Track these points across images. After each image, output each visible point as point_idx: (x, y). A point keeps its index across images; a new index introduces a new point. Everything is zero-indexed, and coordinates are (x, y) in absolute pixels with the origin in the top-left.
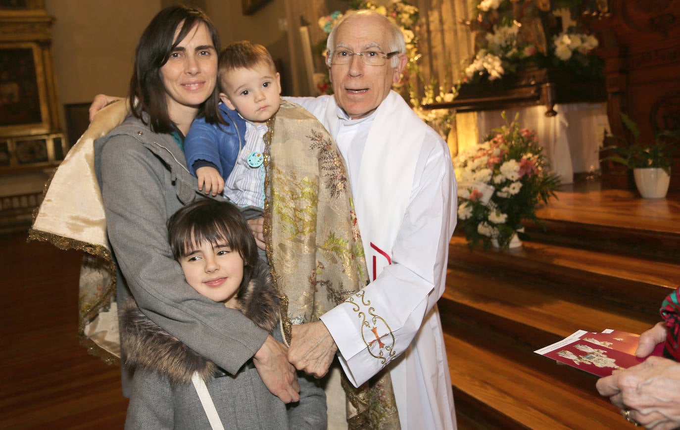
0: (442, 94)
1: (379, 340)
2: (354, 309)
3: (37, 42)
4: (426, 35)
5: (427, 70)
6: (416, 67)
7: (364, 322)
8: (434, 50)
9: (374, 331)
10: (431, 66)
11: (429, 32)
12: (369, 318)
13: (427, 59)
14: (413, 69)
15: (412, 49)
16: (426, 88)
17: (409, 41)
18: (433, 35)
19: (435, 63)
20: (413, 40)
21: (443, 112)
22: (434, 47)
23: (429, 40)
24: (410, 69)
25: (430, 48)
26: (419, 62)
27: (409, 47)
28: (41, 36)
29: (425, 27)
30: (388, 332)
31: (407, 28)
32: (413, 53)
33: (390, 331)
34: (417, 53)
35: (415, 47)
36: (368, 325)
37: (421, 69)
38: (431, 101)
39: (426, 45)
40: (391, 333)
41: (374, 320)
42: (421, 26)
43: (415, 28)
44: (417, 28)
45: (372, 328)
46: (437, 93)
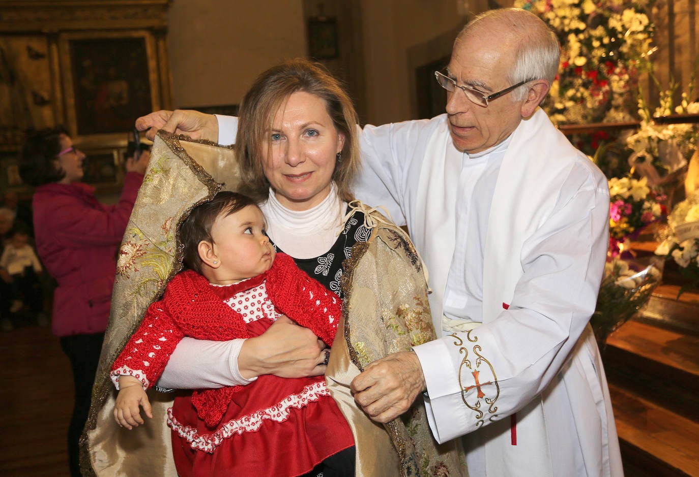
0: (684, 103)
1: (479, 388)
2: (455, 343)
3: (150, 29)
4: (666, 20)
5: (665, 69)
6: (649, 65)
7: (465, 360)
8: (678, 41)
9: (475, 374)
10: (672, 64)
11: (672, 15)
12: (472, 357)
13: (665, 53)
14: (645, 66)
15: (645, 39)
16: (662, 94)
17: (641, 28)
18: (677, 19)
19: (677, 59)
20: (646, 27)
21: (685, 127)
22: (678, 37)
23: (671, 27)
24: (640, 68)
25: (672, 37)
26: (653, 58)
27: (641, 37)
28: (155, 23)
29: (666, 9)
30: (493, 380)
31: (639, 11)
32: (645, 46)
33: (496, 379)
34: (651, 45)
35: (649, 37)
36: (469, 366)
37: (656, 68)
38: (667, 113)
39: (666, 33)
40: (496, 382)
41: (478, 361)
42: (660, 7)
43: (651, 11)
44: (655, 10)
45: (473, 371)
46: (677, 101)
